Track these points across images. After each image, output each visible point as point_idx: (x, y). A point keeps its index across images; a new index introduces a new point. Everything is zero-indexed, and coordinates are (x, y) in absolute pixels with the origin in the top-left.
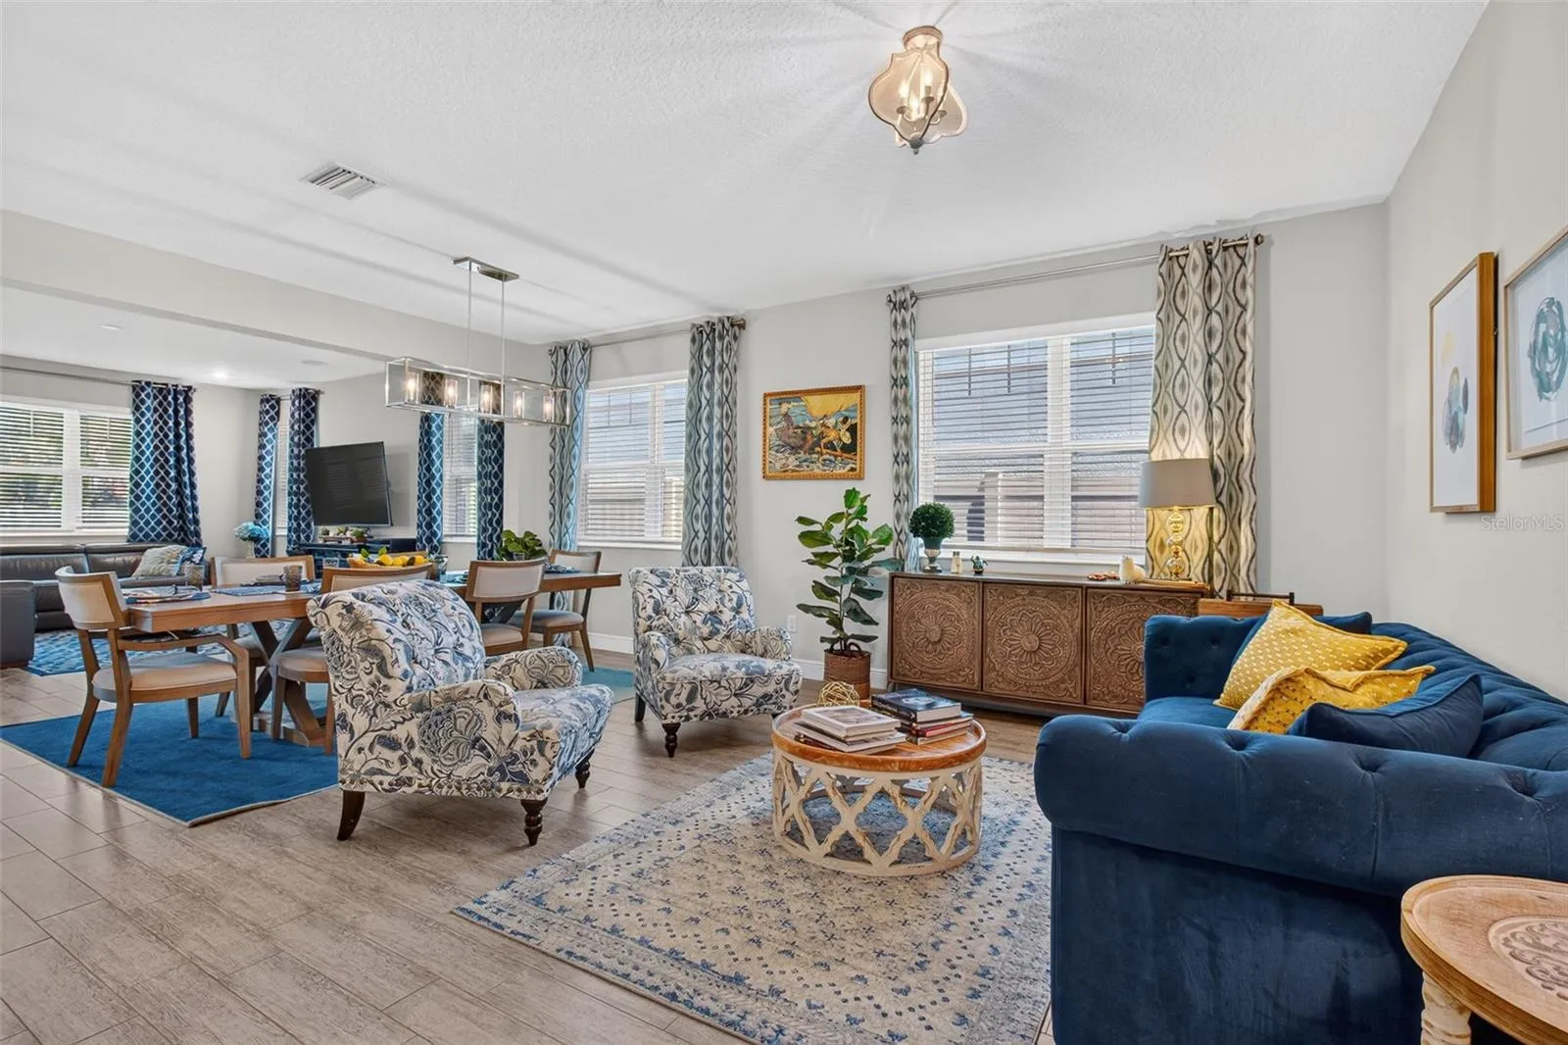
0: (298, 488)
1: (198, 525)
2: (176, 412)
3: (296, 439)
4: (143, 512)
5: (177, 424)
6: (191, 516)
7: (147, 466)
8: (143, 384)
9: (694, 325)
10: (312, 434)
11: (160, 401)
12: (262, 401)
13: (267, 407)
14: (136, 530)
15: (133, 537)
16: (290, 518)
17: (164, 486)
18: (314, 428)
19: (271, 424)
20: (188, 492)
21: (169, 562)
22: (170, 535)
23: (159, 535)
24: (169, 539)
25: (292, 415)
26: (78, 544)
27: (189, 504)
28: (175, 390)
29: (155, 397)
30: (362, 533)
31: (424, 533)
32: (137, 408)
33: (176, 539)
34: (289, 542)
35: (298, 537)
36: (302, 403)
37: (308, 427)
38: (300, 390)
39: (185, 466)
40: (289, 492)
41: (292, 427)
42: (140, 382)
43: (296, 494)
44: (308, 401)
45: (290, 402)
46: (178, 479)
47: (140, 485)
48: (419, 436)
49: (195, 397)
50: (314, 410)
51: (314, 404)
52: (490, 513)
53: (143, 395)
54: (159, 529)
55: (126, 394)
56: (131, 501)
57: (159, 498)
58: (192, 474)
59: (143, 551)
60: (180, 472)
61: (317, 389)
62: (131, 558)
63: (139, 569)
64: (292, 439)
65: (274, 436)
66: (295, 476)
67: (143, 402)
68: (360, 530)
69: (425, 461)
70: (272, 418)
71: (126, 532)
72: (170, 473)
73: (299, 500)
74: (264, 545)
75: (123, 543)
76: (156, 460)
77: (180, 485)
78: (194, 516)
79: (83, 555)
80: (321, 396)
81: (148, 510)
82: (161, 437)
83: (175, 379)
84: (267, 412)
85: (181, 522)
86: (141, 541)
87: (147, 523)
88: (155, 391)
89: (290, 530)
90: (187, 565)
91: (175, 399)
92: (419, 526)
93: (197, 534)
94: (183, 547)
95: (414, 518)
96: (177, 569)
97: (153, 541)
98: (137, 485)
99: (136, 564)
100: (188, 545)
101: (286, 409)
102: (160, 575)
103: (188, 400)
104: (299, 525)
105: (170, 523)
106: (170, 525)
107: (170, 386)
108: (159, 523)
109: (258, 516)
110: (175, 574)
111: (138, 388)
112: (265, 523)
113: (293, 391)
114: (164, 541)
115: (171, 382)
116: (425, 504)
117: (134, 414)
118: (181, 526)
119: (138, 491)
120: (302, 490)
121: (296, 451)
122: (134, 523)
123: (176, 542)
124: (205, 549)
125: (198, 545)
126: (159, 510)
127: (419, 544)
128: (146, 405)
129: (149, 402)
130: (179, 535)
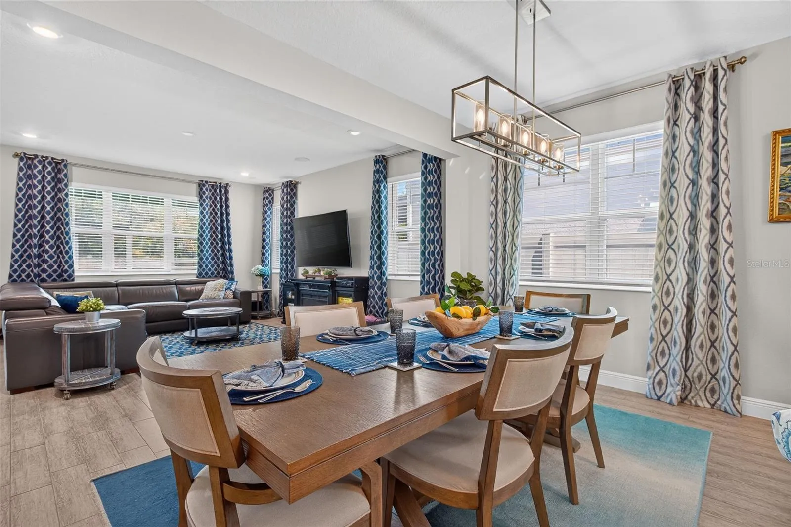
0: (287, 244)
1: (232, 267)
2: (221, 199)
3: (285, 213)
4: (204, 259)
5: (221, 206)
6: (229, 262)
7: (207, 232)
8: (204, 182)
9: (670, 75)
10: (294, 209)
11: (213, 193)
12: (264, 192)
13: (267, 195)
14: (201, 270)
15: (199, 275)
16: (281, 262)
17: (215, 244)
18: (295, 206)
19: (269, 205)
20: (227, 247)
21: (219, 290)
22: (218, 273)
23: (212, 273)
24: (217, 276)
25: (283, 198)
26: (171, 279)
27: (228, 254)
28: (220, 186)
29: (210, 191)
30: (331, 272)
31: (376, 273)
32: (201, 197)
33: (221, 276)
34: (281, 277)
35: (287, 275)
36: (289, 190)
37: (292, 205)
38: (287, 182)
39: (226, 232)
40: (281, 247)
41: (282, 206)
42: (202, 181)
43: (285, 248)
44: (291, 188)
45: (280, 191)
46: (222, 240)
47: (203, 244)
48: (371, 204)
49: (230, 190)
50: (295, 194)
51: (295, 191)
52: (432, 259)
53: (204, 189)
54: (213, 269)
55: (194, 188)
56: (199, 253)
57: (213, 251)
58: (229, 236)
59: (204, 283)
60: (223, 236)
61: (297, 181)
62: (199, 287)
63: (203, 294)
64: (282, 213)
65: (271, 213)
66: (285, 236)
67: (204, 193)
68: (329, 270)
69: (376, 222)
70: (270, 202)
71: (196, 272)
72: (218, 236)
73: (287, 251)
74: (266, 279)
75: (194, 278)
76: (211, 228)
77: (223, 243)
78: (230, 262)
79: (175, 286)
80: (299, 185)
81: (207, 259)
82: (213, 213)
83: (221, 179)
84: (267, 198)
85: (224, 265)
86: (204, 277)
87: (207, 266)
88: (210, 187)
89: (281, 270)
90: (228, 291)
91: (221, 191)
92: (372, 267)
93: (232, 273)
94: (225, 280)
95: (367, 262)
96: (223, 295)
97: (210, 277)
98: (201, 243)
99: (201, 292)
100: (227, 279)
101: (278, 196)
102: (214, 298)
103: (227, 192)
104: (287, 267)
105: (218, 266)
106: (218, 267)
107: (217, 184)
108: (212, 266)
109: (263, 261)
110: (222, 297)
111: (201, 185)
112: (266, 265)
113: (283, 184)
114: (216, 276)
115: (218, 182)
116: (376, 252)
117: (199, 201)
118: (224, 268)
119: (202, 247)
120: (289, 244)
121: (285, 221)
122: (200, 266)
123: (221, 277)
124: (237, 282)
125: (233, 279)
126: (213, 259)
127: (371, 280)
128: (206, 195)
129: (207, 193)
130: (223, 273)
